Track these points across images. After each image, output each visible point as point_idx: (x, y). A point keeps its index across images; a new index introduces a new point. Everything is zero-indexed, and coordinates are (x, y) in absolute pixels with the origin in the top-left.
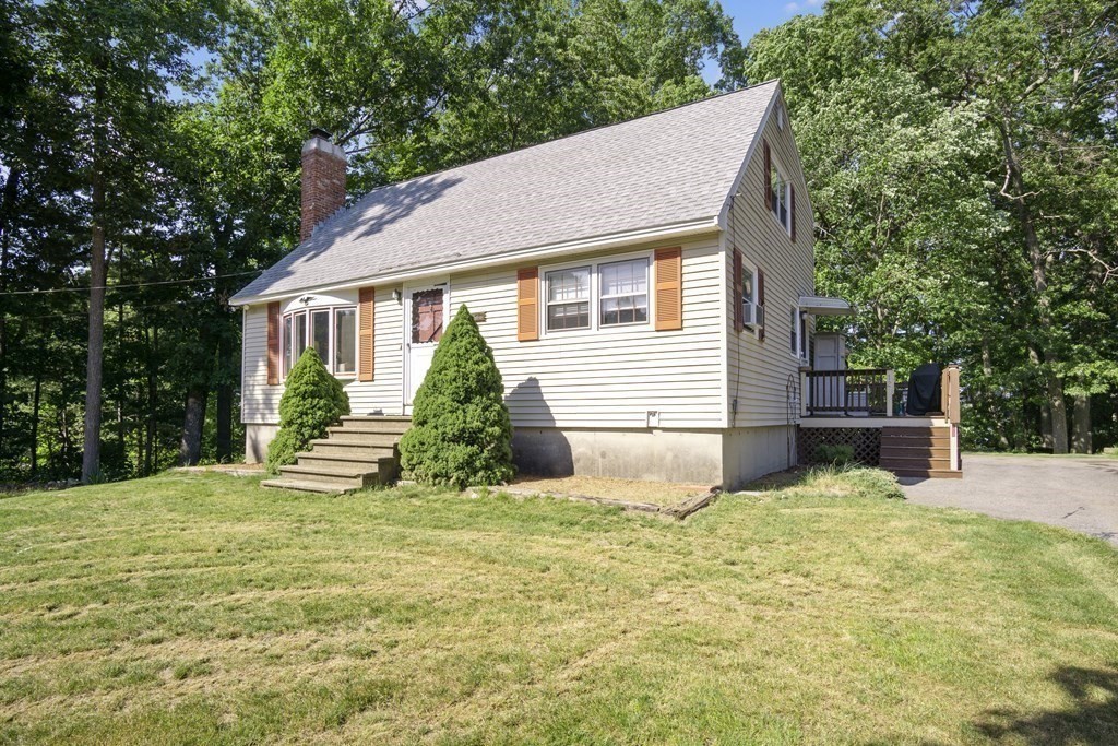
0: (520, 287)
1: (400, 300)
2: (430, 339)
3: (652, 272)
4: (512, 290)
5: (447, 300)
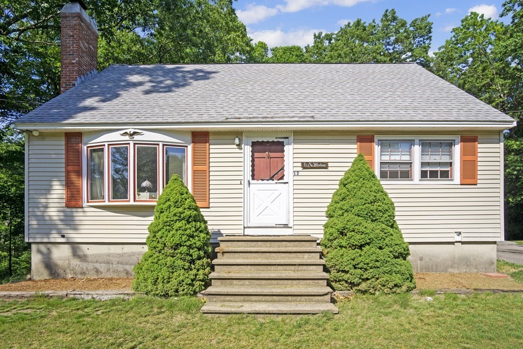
1: (239, 146)
2: (272, 178)
3: (457, 149)
4: (351, 150)
5: (289, 149)
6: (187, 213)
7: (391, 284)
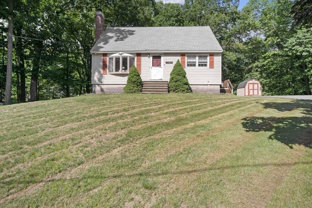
0: (181, 57)
1: (149, 57)
2: (158, 66)
3: (208, 58)
4: (179, 58)
5: (162, 58)
6: (137, 74)
7: (182, 90)
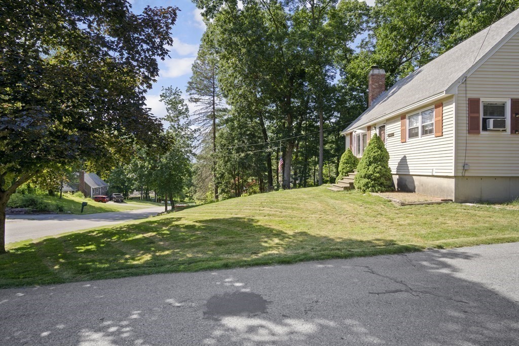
0: (402, 122)
3: (434, 113)
